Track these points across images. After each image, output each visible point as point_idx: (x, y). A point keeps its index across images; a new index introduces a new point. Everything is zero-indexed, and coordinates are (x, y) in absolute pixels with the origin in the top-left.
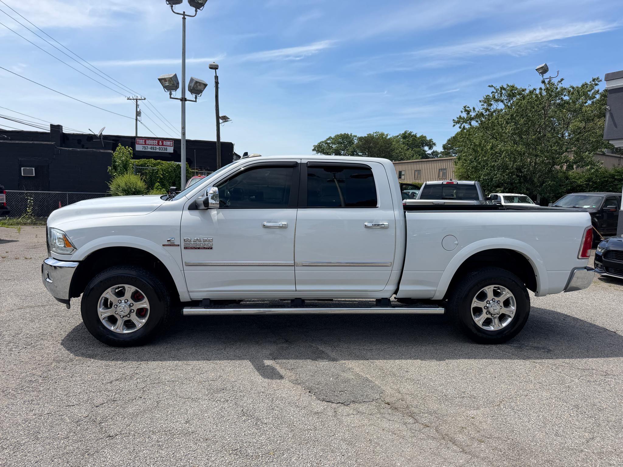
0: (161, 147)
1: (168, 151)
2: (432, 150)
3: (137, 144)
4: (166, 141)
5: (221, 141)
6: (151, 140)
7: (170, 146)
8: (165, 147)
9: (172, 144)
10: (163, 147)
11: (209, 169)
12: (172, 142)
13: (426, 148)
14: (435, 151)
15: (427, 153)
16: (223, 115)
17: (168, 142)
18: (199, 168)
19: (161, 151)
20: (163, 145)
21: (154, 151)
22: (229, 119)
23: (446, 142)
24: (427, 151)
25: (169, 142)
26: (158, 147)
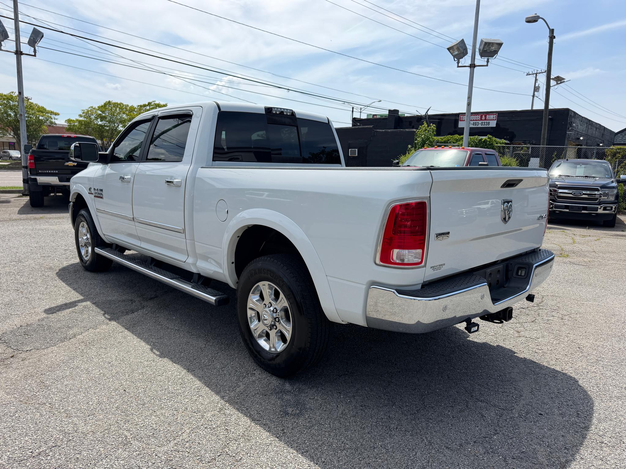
0: (483, 121)
1: (490, 126)
3: (460, 121)
4: (489, 115)
5: (550, 107)
6: (474, 115)
7: (493, 120)
8: (488, 121)
9: (496, 117)
10: (485, 121)
11: (534, 142)
12: (496, 115)
16: (556, 76)
17: (491, 115)
18: (523, 143)
19: (483, 126)
20: (485, 119)
21: (476, 126)
22: (564, 79)
25: (493, 115)
26: (480, 122)
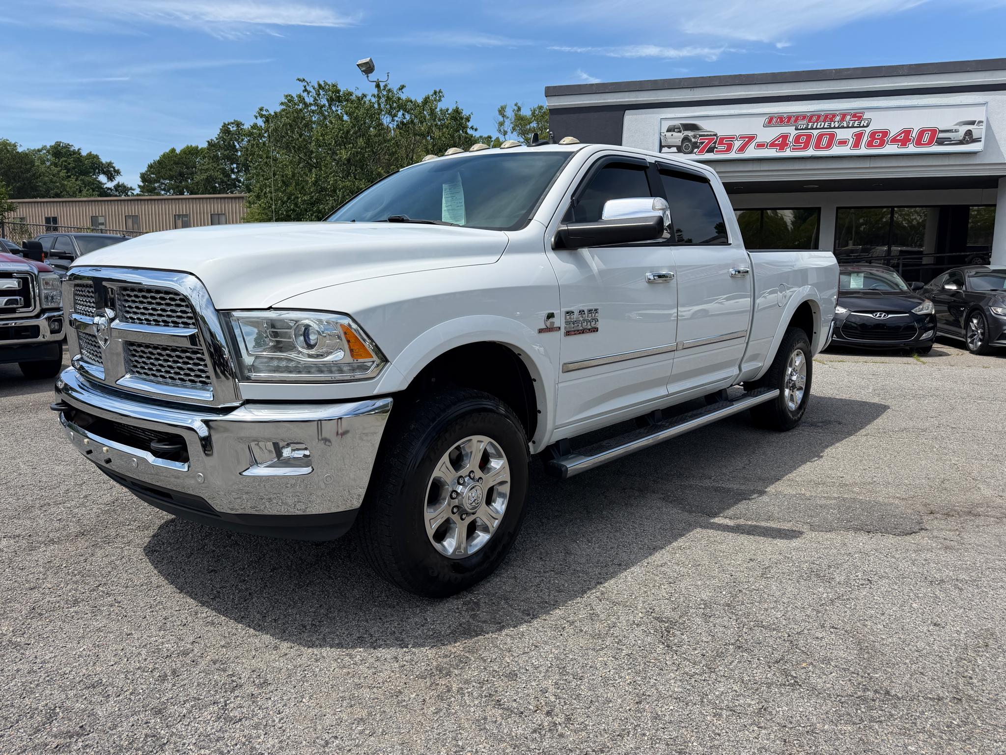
2: (115, 183)
13: (102, 178)
14: (120, 184)
15: (106, 188)
23: (146, 169)
24: (106, 183)
